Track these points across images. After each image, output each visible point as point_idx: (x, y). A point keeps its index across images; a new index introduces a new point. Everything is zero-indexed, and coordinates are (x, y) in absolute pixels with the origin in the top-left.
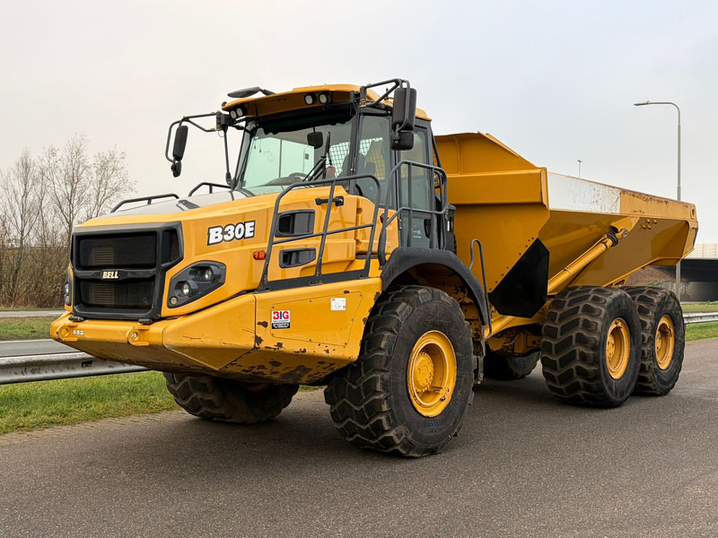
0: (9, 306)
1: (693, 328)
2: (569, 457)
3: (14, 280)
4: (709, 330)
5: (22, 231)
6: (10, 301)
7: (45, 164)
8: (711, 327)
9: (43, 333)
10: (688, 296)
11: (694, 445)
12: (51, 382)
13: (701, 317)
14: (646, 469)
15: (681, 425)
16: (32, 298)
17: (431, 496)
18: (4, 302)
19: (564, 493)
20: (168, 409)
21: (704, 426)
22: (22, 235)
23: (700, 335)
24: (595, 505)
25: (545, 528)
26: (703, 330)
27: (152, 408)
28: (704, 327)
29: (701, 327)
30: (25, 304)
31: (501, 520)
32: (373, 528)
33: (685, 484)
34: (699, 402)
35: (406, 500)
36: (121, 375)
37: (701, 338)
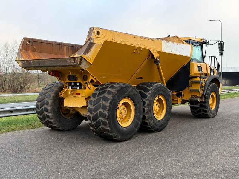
0: (3, 92)
1: (226, 95)
2: (173, 141)
3: (4, 84)
4: (231, 95)
5: (6, 68)
6: (3, 91)
7: (14, 46)
8: (232, 94)
9: (9, 101)
10: (226, 84)
11: (219, 136)
12: (3, 118)
13: (228, 91)
14: (200, 145)
15: (215, 128)
16: (10, 90)
17: (119, 157)
18: (1, 92)
19: (168, 155)
20: (38, 127)
21: (223, 129)
22: (6, 69)
23: (228, 97)
24: (178, 160)
25: (158, 169)
26: (229, 95)
27: (32, 127)
28: (230, 94)
29: (229, 94)
30: (8, 92)
31: (142, 166)
32: (94, 171)
33: (213, 150)
34: (223, 120)
35: (110, 159)
36: (28, 115)
37: (228, 98)
